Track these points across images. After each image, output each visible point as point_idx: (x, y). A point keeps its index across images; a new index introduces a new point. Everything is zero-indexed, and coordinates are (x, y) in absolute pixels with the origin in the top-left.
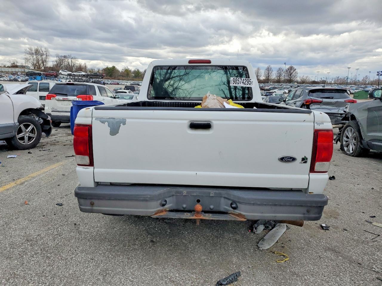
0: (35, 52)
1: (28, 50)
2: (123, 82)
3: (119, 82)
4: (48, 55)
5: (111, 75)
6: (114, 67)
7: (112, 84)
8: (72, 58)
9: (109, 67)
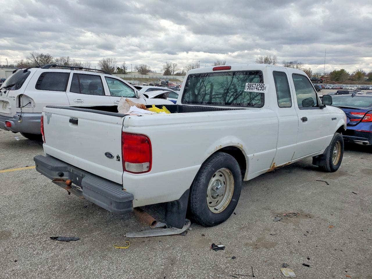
0: (265, 61)
1: (259, 59)
2: (348, 86)
3: (343, 87)
4: (276, 63)
5: (338, 79)
6: (342, 71)
7: (334, 89)
8: (298, 64)
9: (337, 70)
